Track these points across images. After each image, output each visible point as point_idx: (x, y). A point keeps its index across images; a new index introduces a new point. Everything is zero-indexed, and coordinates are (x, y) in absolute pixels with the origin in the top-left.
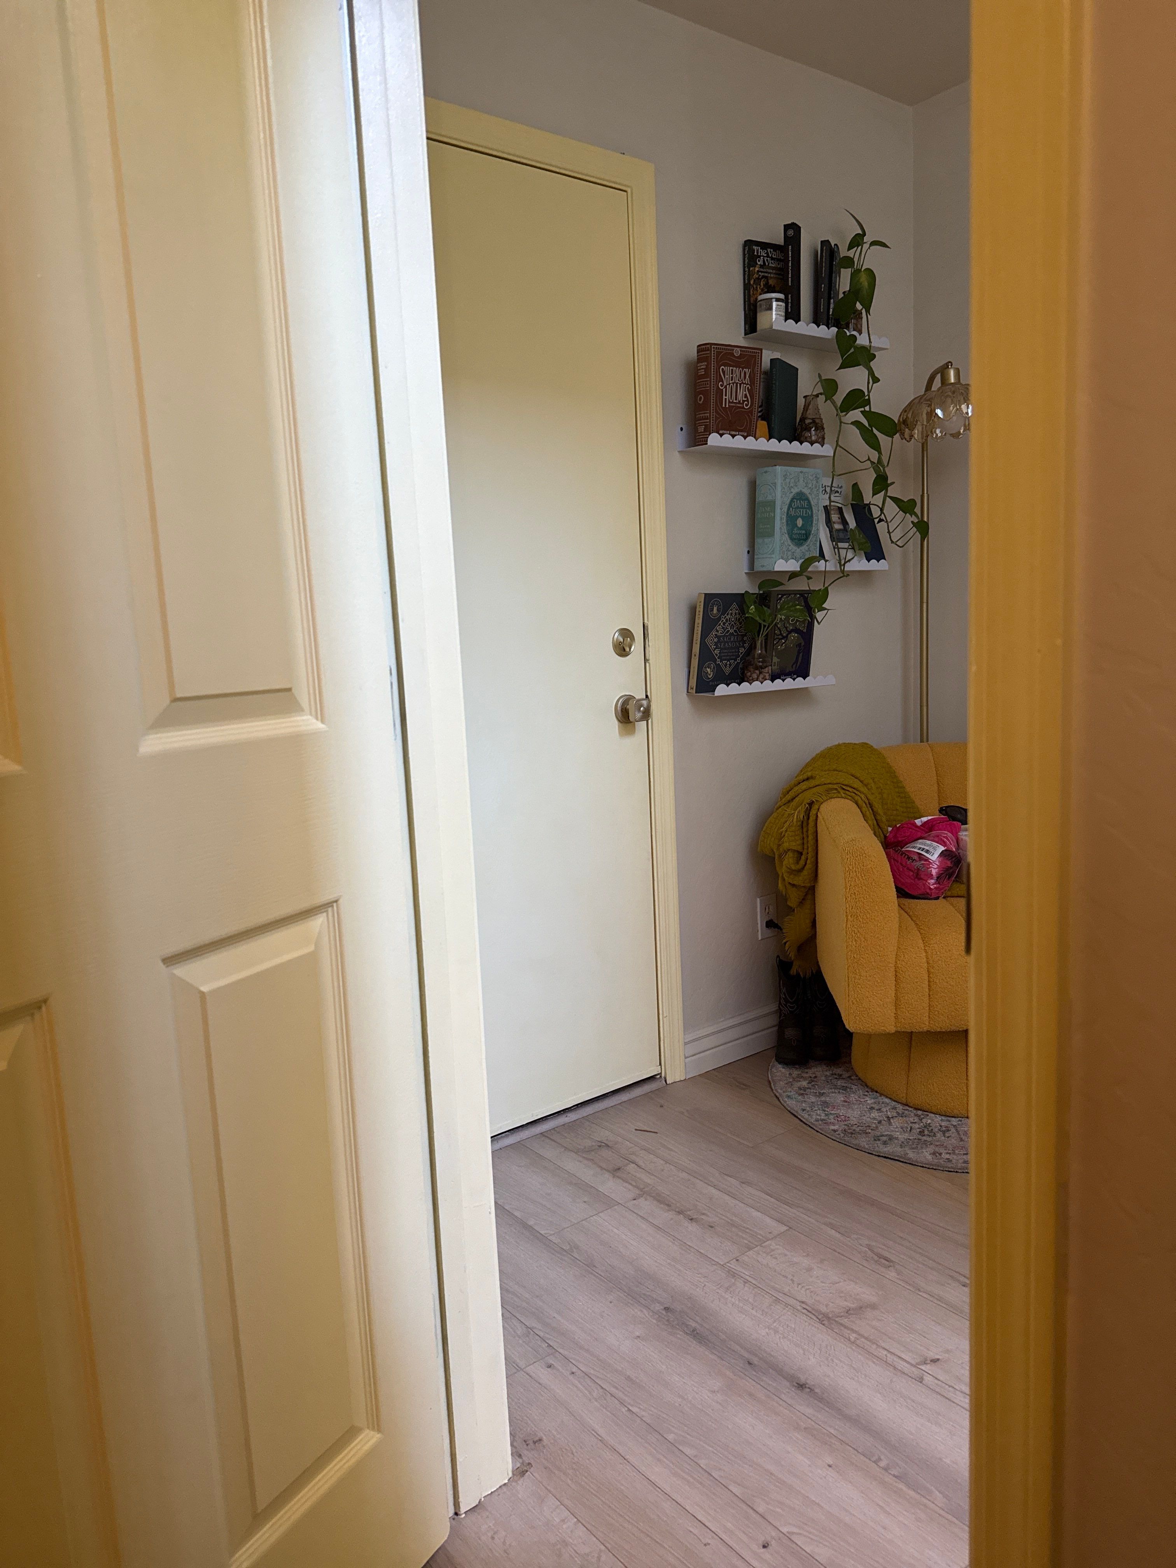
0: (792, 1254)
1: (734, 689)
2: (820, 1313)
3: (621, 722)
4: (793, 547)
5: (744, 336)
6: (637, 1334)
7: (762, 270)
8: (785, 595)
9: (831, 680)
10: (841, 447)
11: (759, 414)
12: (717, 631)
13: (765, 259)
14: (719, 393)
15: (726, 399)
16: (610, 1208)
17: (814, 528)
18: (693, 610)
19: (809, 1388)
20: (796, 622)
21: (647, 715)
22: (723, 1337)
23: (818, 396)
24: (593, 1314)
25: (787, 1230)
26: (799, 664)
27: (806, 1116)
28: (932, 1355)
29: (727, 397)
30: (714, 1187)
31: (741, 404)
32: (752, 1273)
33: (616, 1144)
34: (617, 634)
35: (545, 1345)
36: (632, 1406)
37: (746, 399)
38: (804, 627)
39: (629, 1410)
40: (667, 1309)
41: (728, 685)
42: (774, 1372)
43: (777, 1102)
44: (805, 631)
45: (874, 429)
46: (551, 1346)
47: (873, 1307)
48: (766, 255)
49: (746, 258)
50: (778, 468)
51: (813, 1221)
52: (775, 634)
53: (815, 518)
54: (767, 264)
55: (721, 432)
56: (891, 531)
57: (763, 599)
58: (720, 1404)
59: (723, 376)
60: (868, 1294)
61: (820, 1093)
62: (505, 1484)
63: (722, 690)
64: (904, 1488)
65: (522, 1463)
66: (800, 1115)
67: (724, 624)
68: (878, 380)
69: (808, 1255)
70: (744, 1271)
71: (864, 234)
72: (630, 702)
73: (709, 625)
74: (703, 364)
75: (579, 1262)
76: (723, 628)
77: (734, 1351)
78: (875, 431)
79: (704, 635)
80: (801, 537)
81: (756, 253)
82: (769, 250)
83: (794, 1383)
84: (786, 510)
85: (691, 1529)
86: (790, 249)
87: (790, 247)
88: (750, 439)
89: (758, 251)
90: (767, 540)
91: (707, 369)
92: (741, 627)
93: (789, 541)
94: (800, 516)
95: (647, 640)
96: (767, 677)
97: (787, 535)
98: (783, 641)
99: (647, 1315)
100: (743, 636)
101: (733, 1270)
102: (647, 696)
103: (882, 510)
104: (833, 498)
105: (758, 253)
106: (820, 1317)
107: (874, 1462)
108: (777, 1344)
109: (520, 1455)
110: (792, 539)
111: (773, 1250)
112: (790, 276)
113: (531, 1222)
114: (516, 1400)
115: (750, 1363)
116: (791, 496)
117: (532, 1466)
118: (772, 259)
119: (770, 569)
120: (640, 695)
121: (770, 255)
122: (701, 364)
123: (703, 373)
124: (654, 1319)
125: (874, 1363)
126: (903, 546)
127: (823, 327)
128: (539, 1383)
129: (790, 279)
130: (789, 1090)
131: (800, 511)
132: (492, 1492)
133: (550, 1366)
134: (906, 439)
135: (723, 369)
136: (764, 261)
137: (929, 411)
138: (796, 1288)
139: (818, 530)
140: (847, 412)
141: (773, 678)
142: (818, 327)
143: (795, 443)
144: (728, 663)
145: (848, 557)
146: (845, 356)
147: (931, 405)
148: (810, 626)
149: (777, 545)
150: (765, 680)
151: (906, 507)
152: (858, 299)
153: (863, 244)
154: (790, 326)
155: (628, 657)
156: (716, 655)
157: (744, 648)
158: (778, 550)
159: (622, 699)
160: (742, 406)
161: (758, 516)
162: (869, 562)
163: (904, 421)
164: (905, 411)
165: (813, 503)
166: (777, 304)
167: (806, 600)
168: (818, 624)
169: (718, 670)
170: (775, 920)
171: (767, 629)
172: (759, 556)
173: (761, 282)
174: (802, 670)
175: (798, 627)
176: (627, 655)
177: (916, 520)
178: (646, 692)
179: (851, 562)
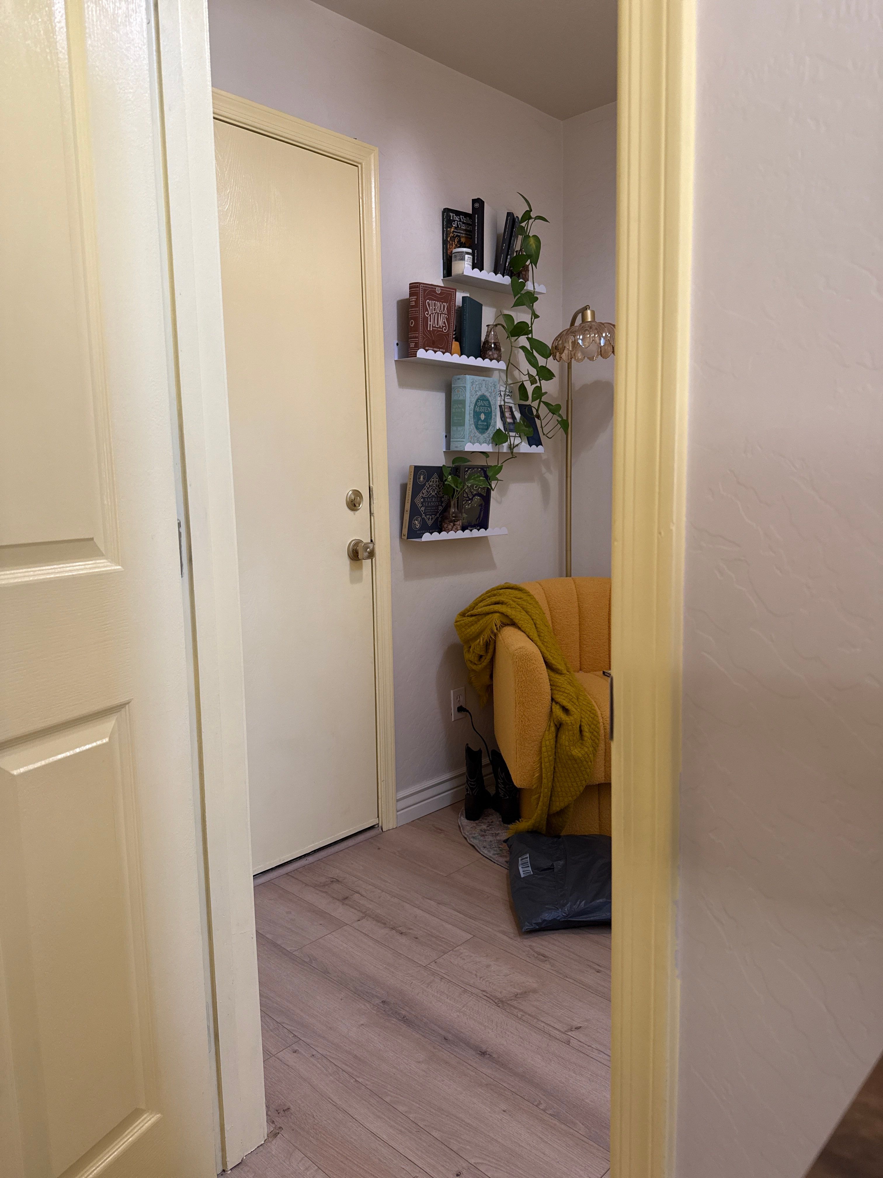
0: (475, 955)
1: (436, 536)
2: (495, 997)
3: (352, 560)
4: (478, 434)
5: (442, 278)
6: (362, 1022)
7: (456, 230)
8: (470, 468)
9: (504, 531)
10: (512, 364)
11: (454, 336)
12: (423, 494)
13: (459, 223)
14: (426, 320)
15: (430, 324)
16: (340, 928)
17: (492, 421)
18: (404, 488)
19: (489, 1054)
20: (478, 489)
21: (371, 555)
22: (425, 1020)
23: (497, 326)
24: (328, 1009)
25: (472, 938)
26: (481, 519)
27: (486, 852)
28: (576, 1024)
29: (431, 323)
30: (419, 908)
31: (441, 328)
32: (447, 971)
33: (344, 879)
34: (351, 492)
35: (291, 1036)
36: (358, 1077)
37: (445, 325)
38: (484, 492)
39: (356, 1081)
40: (384, 1002)
41: (431, 533)
42: (463, 1045)
43: (466, 842)
44: (485, 495)
45: (534, 351)
46: (296, 1036)
47: (535, 991)
48: (459, 220)
49: (445, 222)
50: (468, 377)
51: (490, 930)
52: (463, 496)
53: (493, 414)
54: (460, 227)
55: (427, 348)
56: (543, 426)
57: (456, 471)
58: (425, 1071)
59: (428, 307)
60: (531, 982)
61: (495, 833)
62: (262, 1145)
63: (427, 537)
64: (558, 1124)
65: (275, 1128)
66: (482, 851)
67: (428, 488)
68: (538, 316)
69: (487, 956)
70: (441, 970)
71: (531, 210)
72: (359, 544)
73: (417, 488)
74: (414, 297)
75: (317, 971)
76: (427, 491)
77: (434, 1030)
78: (535, 353)
79: (414, 496)
80: (482, 426)
81: (452, 218)
82: (461, 216)
83: (478, 1052)
84: (473, 408)
85: (403, 1167)
86: (476, 217)
87: (476, 215)
88: (447, 354)
89: (453, 216)
90: (459, 428)
91: (417, 301)
92: (440, 491)
93: (475, 429)
94: (483, 412)
95: (372, 499)
96: (459, 528)
97: (473, 425)
98: (470, 502)
99: (369, 1008)
100: (441, 498)
101: (433, 970)
102: (371, 541)
103: (537, 411)
104: (506, 400)
105: (453, 218)
106: (496, 1001)
107: (536, 1106)
108: (465, 1023)
109: (273, 1121)
110: (477, 428)
111: (462, 953)
112: (476, 237)
113: (279, 942)
114: (270, 1080)
115: (445, 1039)
116: (477, 397)
117: (282, 1129)
118: (463, 223)
119: (462, 449)
120: (366, 540)
121: (462, 220)
122: (412, 297)
123: (414, 304)
124: (374, 1010)
125: (535, 1032)
126: (551, 438)
127: (499, 275)
128: (288, 1065)
129: (476, 239)
130: (474, 832)
131: (483, 409)
132: (252, 1152)
133: (295, 1052)
134: (557, 360)
135: (428, 302)
136: (457, 224)
137: (573, 340)
138: (479, 981)
139: (495, 422)
140: (517, 337)
141: (463, 529)
142: (496, 275)
143: (479, 359)
144: (431, 517)
145: (516, 443)
146: (516, 298)
147: (574, 336)
148: (488, 491)
149: (467, 432)
150: (458, 530)
151: (554, 409)
152: (529, 256)
153: (530, 218)
154: (476, 273)
155: (358, 512)
156: (422, 511)
157: (442, 507)
158: (468, 436)
159: (353, 542)
160: (441, 330)
161: (453, 410)
162: (531, 447)
163: (556, 347)
164: (557, 340)
165: (492, 403)
166: (467, 256)
167: (485, 472)
168: (493, 490)
169: (423, 523)
170: (464, 706)
171: (459, 493)
172: (454, 440)
173: (456, 240)
174: (483, 524)
175: (480, 492)
176: (357, 510)
177: (560, 419)
178: (371, 537)
179: (518, 446)
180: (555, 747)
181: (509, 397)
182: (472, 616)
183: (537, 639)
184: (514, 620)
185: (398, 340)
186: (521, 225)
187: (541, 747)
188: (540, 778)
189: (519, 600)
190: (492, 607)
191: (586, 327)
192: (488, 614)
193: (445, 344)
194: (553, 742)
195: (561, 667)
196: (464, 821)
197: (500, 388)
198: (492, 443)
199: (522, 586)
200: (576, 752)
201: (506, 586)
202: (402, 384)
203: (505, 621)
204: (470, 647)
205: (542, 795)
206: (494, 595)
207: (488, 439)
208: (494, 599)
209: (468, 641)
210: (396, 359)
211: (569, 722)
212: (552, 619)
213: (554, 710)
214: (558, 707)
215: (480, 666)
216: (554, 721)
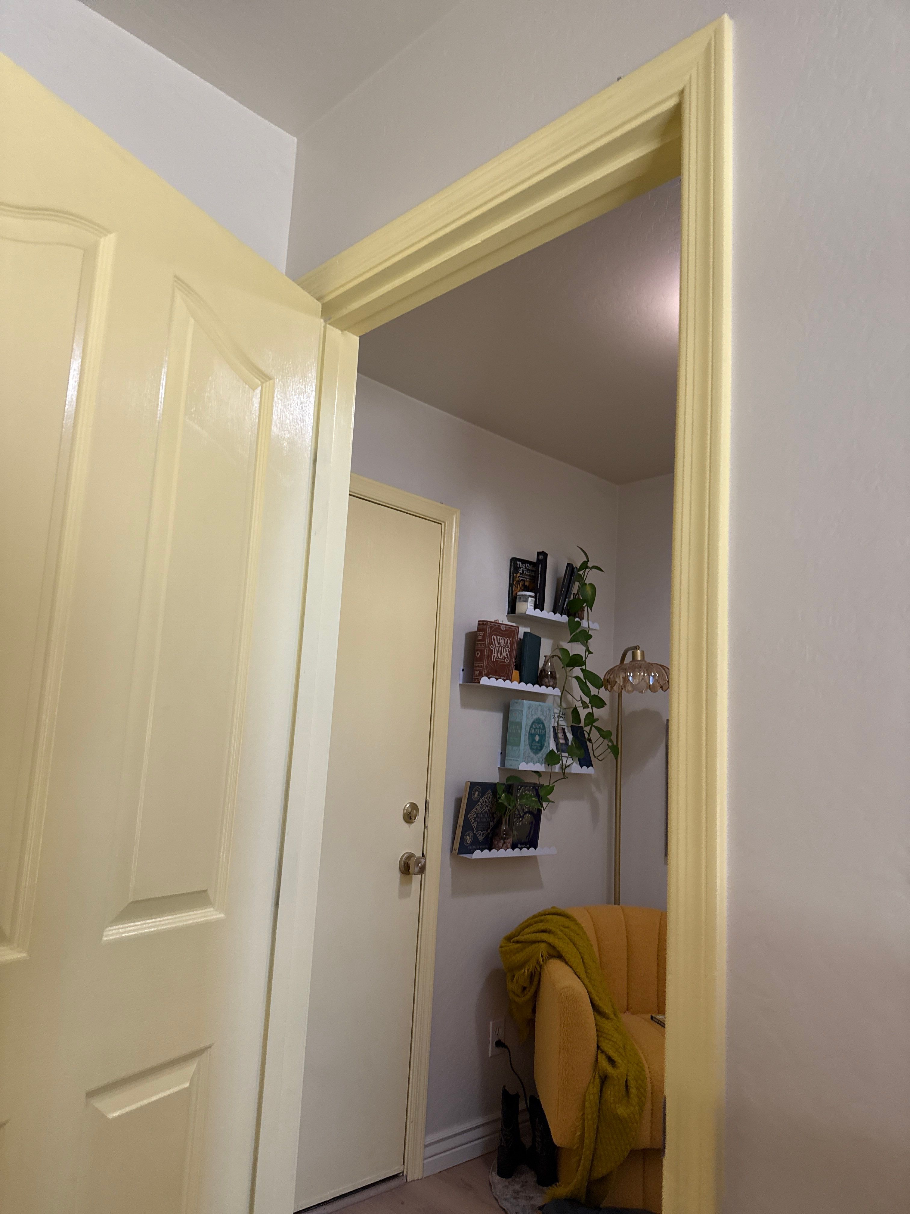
1: (486, 854)
3: (403, 873)
4: (532, 754)
5: (507, 614)
7: (521, 576)
8: (523, 786)
9: (553, 850)
10: (566, 690)
11: (515, 665)
12: (477, 810)
14: (490, 652)
15: (494, 656)
17: (546, 742)
18: (458, 802)
20: (530, 807)
21: (422, 870)
23: (554, 657)
26: (531, 837)
29: (495, 655)
31: (503, 659)
34: (408, 805)
37: (507, 657)
38: (535, 811)
41: (482, 850)
43: (497, 1204)
44: (536, 813)
45: (587, 681)
48: (524, 567)
49: (512, 568)
50: (525, 701)
52: (515, 814)
53: (547, 736)
54: (525, 573)
55: (490, 676)
56: (594, 749)
57: (509, 789)
59: (493, 641)
61: (530, 1197)
63: (478, 854)
67: (481, 804)
68: (591, 652)
71: (588, 561)
72: (412, 858)
73: (471, 804)
74: (481, 632)
76: (481, 807)
78: (588, 683)
79: (467, 812)
80: (537, 746)
81: (518, 566)
82: (526, 564)
84: (528, 730)
87: (540, 565)
88: (508, 681)
89: (519, 564)
90: (515, 748)
91: (483, 636)
92: (492, 808)
93: (529, 750)
94: (537, 734)
95: (427, 812)
96: (509, 847)
97: (528, 746)
98: (521, 820)
100: (493, 814)
102: (423, 854)
103: (589, 734)
104: (560, 722)
105: (520, 566)
110: (531, 749)
112: (539, 583)
116: (532, 720)
118: (528, 569)
119: (516, 768)
120: (418, 853)
121: (527, 568)
123: (481, 638)
126: (602, 760)
127: (558, 615)
129: (539, 585)
130: (506, 1193)
131: (538, 731)
134: (608, 690)
135: (494, 637)
136: (523, 570)
137: (624, 676)
139: (549, 744)
140: (572, 668)
141: (513, 847)
142: (555, 614)
143: (537, 686)
144: (482, 833)
145: (568, 763)
146: (572, 635)
147: (625, 673)
148: (539, 812)
149: (522, 752)
150: (508, 848)
151: (605, 735)
152: (585, 601)
153: (587, 567)
154: (537, 613)
155: (413, 824)
156: (474, 827)
157: (494, 823)
158: (522, 755)
159: (406, 855)
160: (504, 661)
161: (509, 731)
162: (582, 767)
163: (608, 680)
164: (609, 674)
165: (546, 726)
166: (530, 599)
167: (537, 791)
168: (544, 810)
169: (475, 838)
170: (503, 1041)
171: (510, 811)
172: (510, 758)
173: (521, 584)
174: (533, 843)
175: (531, 810)
176: (412, 823)
177: (610, 744)
178: (423, 851)
179: (570, 767)
180: (600, 1102)
181: (562, 719)
182: (517, 942)
183: (583, 976)
184: (562, 953)
185: (464, 666)
186: (579, 573)
187: (584, 1102)
188: (582, 1137)
189: (566, 930)
190: (538, 935)
191: (636, 666)
192: (534, 942)
193: (506, 673)
194: (597, 1097)
195: (608, 1010)
196: (495, 1178)
197: (554, 710)
198: (545, 763)
199: (569, 912)
200: (621, 1111)
201: (553, 911)
202: (465, 704)
203: (552, 952)
204: (514, 976)
205: (583, 1157)
206: (541, 921)
207: (541, 760)
208: (541, 926)
209: (513, 969)
210: (461, 683)
211: (614, 1075)
212: (599, 950)
213: (599, 1060)
214: (604, 1057)
215: (523, 999)
216: (599, 1073)
